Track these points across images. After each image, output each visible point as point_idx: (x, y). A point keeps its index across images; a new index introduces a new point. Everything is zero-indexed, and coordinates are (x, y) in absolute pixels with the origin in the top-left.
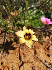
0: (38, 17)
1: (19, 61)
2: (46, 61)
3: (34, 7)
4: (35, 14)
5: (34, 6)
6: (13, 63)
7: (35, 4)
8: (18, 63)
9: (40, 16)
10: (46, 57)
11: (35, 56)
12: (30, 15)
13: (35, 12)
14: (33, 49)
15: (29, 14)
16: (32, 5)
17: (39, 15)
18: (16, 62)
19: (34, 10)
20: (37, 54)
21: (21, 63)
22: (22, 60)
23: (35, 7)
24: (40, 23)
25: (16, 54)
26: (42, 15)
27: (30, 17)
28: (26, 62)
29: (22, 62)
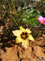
0: (34, 16)
1: (18, 58)
4: (32, 13)
5: (31, 6)
6: (11, 59)
7: (32, 5)
8: (16, 60)
9: (36, 15)
10: (42, 54)
11: (32, 52)
12: (27, 14)
13: (32, 11)
14: (31, 46)
15: (27, 13)
16: (30, 5)
17: (36, 14)
18: (15, 58)
20: (34, 51)
21: (20, 59)
22: (21, 57)
24: (36, 21)
25: (14, 51)
26: (38, 14)
27: (27, 16)
28: (24, 59)
29: (20, 58)
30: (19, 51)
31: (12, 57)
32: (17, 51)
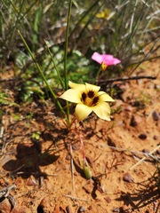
0: (71, 66)
1: (84, 182)
2: (144, 151)
3: (53, 46)
4: (62, 62)
5: (52, 44)
6: (70, 193)
8: (83, 188)
9: (76, 63)
11: (113, 151)
12: (50, 67)
13: (59, 56)
15: (48, 66)
16: (47, 43)
17: (73, 60)
18: (77, 186)
19: (55, 54)
21: (92, 181)
23: (55, 46)
24: (84, 77)
25: (65, 169)
26: (79, 58)
27: (52, 72)
28: (101, 175)
29: (93, 178)
30: (77, 163)
31: (67, 187)
32: (73, 167)
